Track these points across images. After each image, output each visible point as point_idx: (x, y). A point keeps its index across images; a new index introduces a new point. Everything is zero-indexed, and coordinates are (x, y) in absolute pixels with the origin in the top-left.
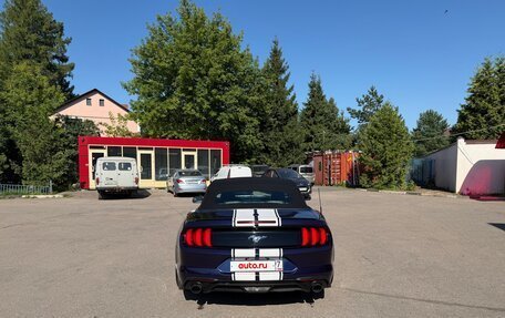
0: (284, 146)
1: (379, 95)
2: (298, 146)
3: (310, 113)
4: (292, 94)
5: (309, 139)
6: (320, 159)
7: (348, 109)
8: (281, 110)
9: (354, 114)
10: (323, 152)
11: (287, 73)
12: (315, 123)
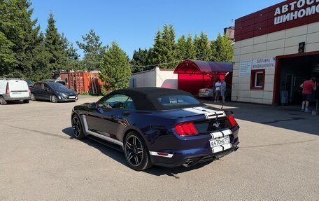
0: (35, 65)
1: (96, 35)
2: (45, 66)
3: (51, 41)
4: (37, 25)
5: (52, 61)
6: (66, 76)
7: (77, 42)
8: (30, 36)
9: (81, 46)
10: (68, 71)
11: (31, 7)
12: (56, 49)
